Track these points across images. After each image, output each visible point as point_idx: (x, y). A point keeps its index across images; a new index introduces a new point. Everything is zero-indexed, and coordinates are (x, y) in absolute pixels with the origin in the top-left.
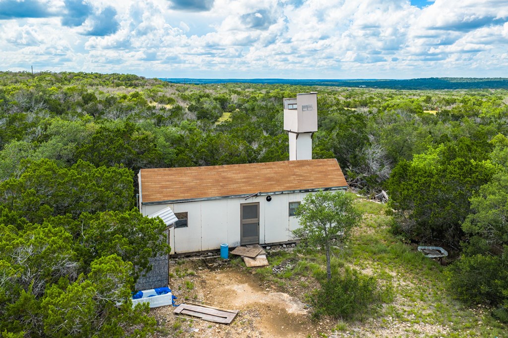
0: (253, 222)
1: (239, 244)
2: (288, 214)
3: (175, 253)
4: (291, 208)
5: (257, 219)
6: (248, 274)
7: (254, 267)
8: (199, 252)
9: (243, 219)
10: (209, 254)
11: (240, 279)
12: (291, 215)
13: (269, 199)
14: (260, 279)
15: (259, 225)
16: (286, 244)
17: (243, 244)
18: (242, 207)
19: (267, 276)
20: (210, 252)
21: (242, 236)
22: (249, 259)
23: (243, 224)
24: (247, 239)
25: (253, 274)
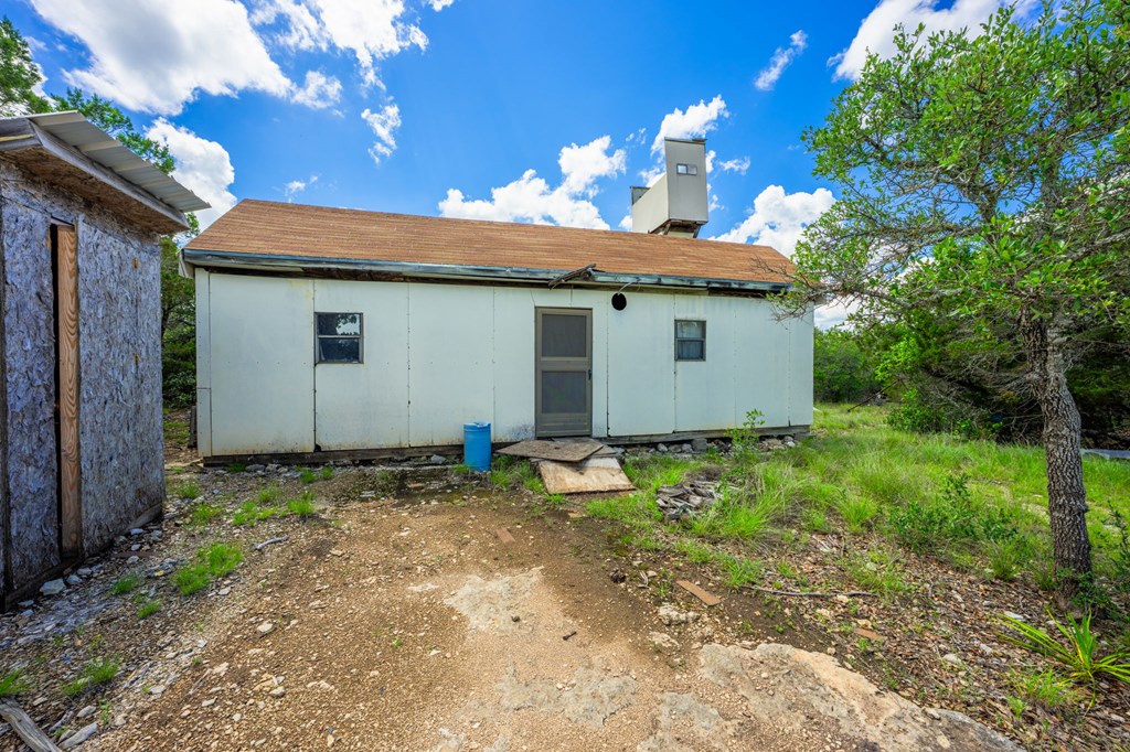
0: (573, 368)
1: (531, 434)
2: (672, 352)
3: (318, 448)
4: (680, 335)
5: (586, 359)
6: (550, 521)
7: (578, 494)
8: (399, 450)
9: (543, 355)
10: (435, 458)
11: (507, 538)
12: (679, 357)
13: (619, 303)
14: (610, 540)
15: (590, 375)
16: (668, 444)
17: (544, 433)
18: (540, 317)
19: (642, 530)
20: (439, 454)
21: (539, 411)
22: (559, 467)
23: (543, 372)
24: (557, 420)
25: (574, 521)
